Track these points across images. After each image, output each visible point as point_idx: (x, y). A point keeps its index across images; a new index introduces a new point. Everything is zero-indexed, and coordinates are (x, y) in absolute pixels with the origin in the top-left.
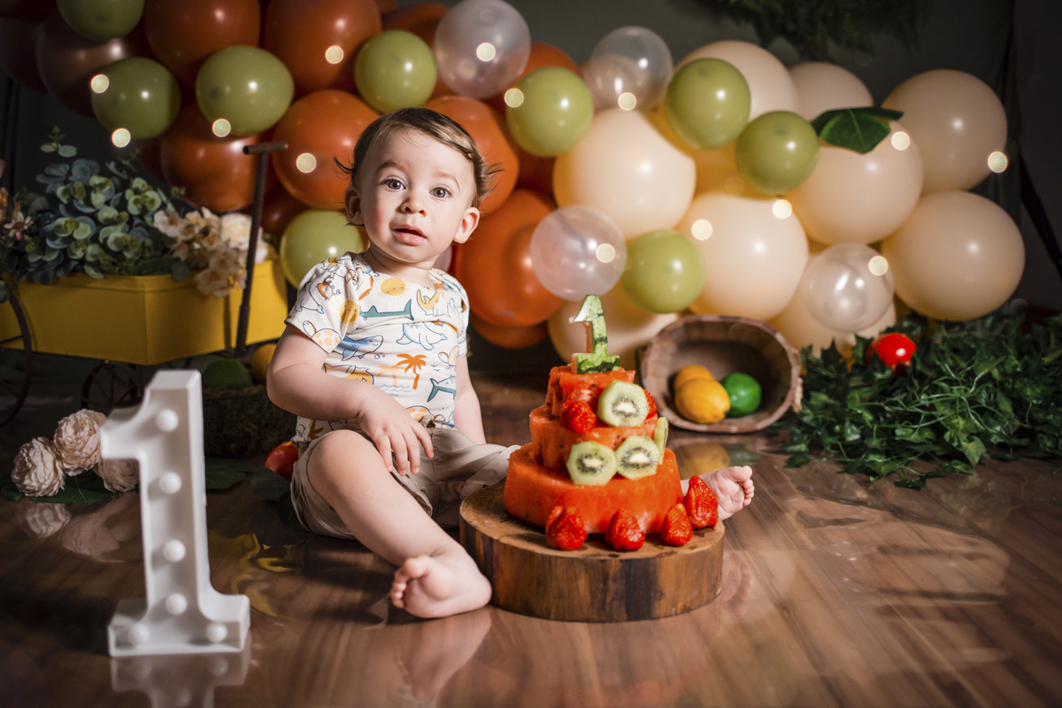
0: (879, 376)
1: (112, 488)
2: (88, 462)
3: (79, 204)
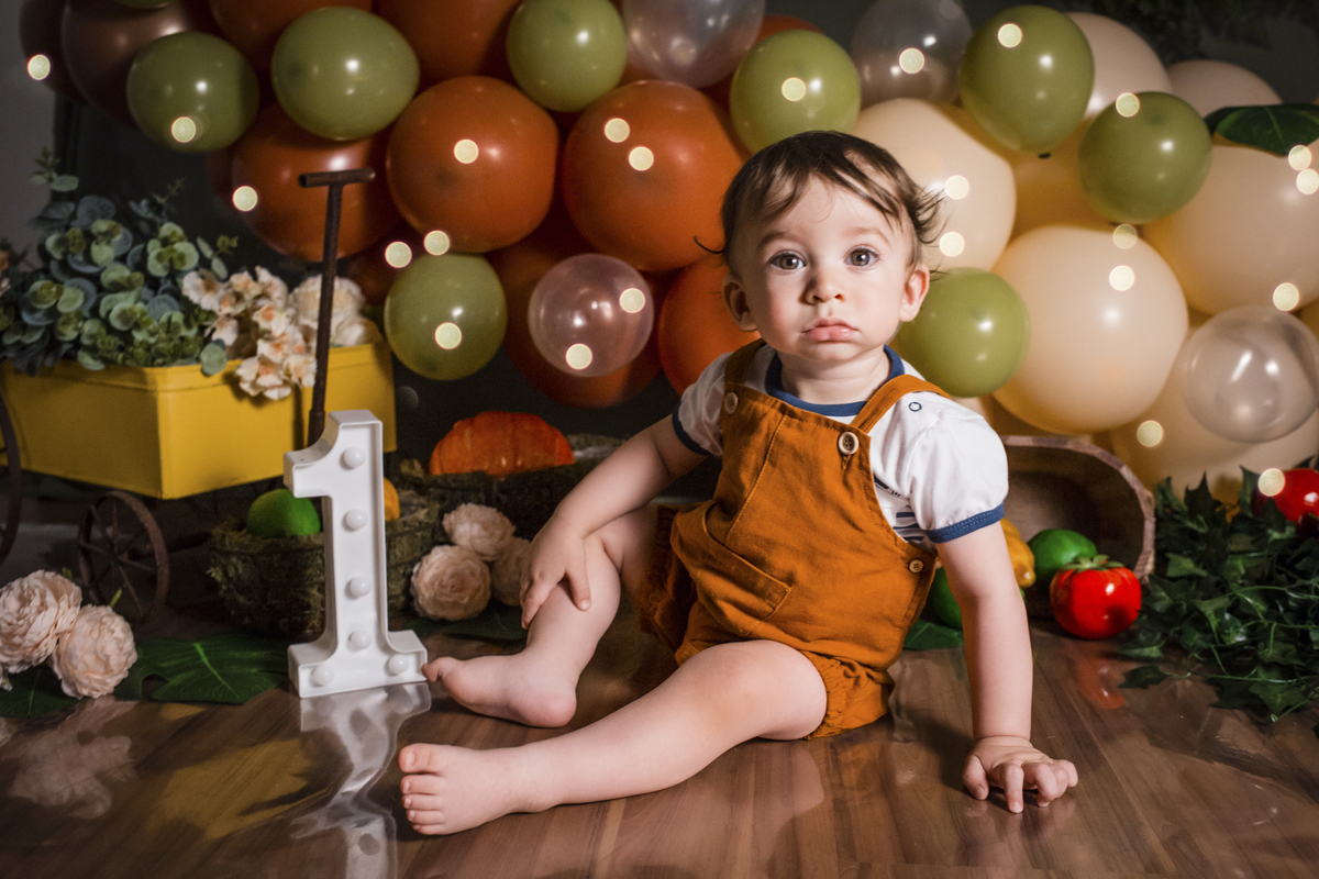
0: (1276, 535)
1: (76, 691)
2: (36, 655)
3: (78, 259)
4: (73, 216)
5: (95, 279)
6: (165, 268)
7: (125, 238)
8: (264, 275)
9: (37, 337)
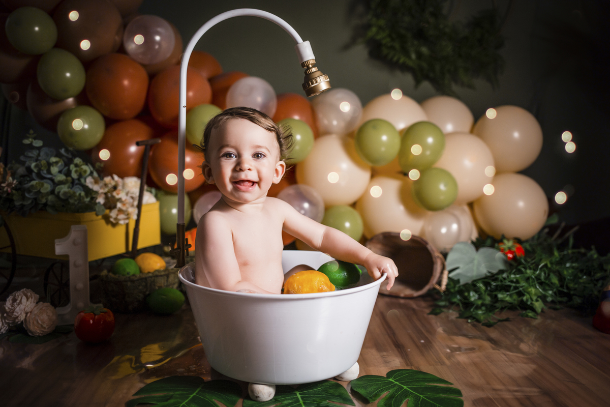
3: (44, 173)
4: (39, 155)
5: (52, 180)
6: (78, 175)
7: (62, 164)
8: (116, 178)
9: (30, 202)
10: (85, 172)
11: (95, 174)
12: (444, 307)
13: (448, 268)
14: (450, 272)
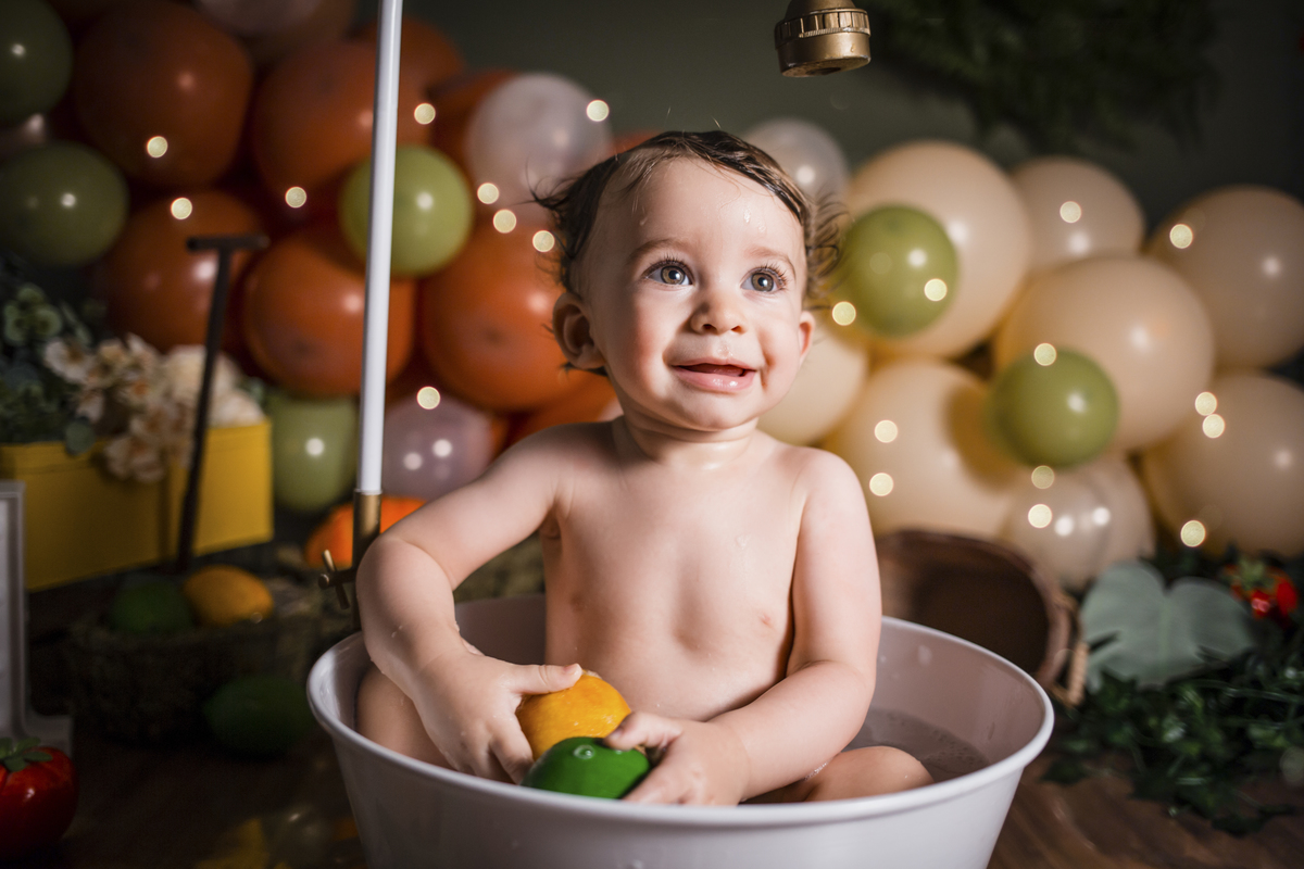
6: (24, 335)
8: (137, 346)
10: (45, 324)
11: (82, 335)
12: (1086, 756)
13: (1091, 634)
14: (1095, 647)
